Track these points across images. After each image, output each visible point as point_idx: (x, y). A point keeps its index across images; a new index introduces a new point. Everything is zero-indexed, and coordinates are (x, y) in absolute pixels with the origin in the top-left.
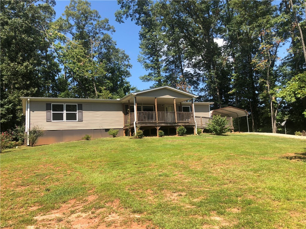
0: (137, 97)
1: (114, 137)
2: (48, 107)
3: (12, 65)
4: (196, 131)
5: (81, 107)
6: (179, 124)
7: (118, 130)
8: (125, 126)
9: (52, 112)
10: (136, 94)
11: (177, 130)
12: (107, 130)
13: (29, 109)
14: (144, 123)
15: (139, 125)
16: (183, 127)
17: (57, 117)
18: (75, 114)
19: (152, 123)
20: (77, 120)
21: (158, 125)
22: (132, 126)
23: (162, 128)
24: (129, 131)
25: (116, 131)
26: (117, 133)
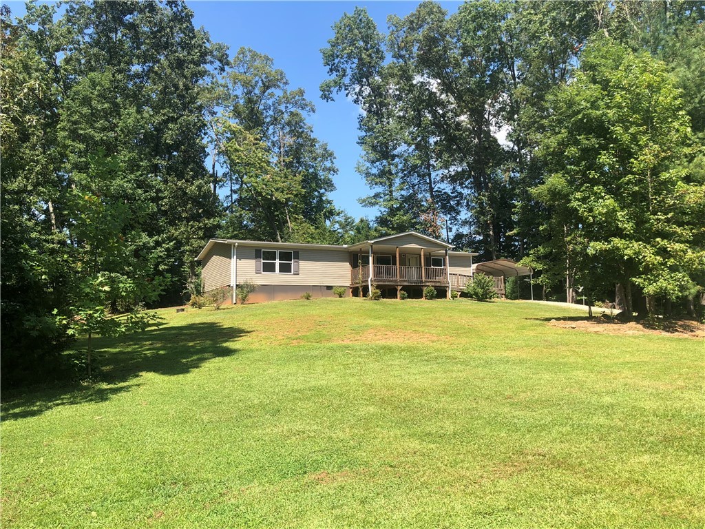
0: (374, 246)
1: (340, 297)
2: (257, 254)
4: (449, 294)
5: (297, 254)
6: (428, 284)
7: (345, 288)
8: (352, 284)
9: (262, 261)
10: (372, 242)
11: (424, 292)
12: (329, 288)
13: (235, 257)
14: (381, 281)
15: (375, 284)
16: (433, 288)
17: (269, 268)
18: (290, 265)
19: (392, 281)
20: (292, 273)
21: (399, 284)
22: (364, 284)
23: (404, 288)
24: (359, 290)
25: (343, 289)
26: (344, 292)
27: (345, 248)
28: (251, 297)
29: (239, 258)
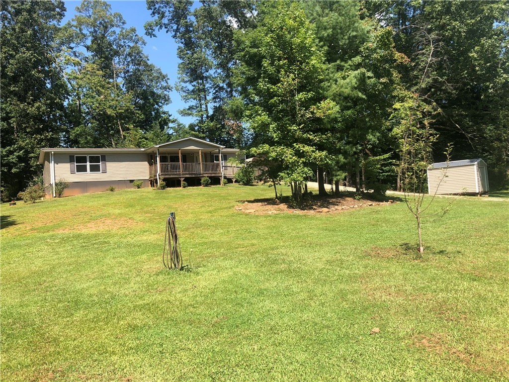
0: (160, 149)
1: (139, 188)
2: (71, 158)
3: (22, 106)
4: (222, 180)
5: (104, 158)
6: (205, 175)
7: (143, 181)
8: (151, 177)
9: (76, 164)
10: (158, 146)
11: (202, 181)
12: (132, 181)
13: (53, 162)
14: (167, 175)
15: (162, 177)
16: (208, 178)
17: (82, 169)
18: (99, 166)
19: (176, 175)
20: (101, 172)
21: (182, 176)
22: (155, 178)
23: (186, 180)
24: (153, 182)
25: (140, 182)
26: (141, 184)
27: (143, 151)
28: (66, 192)
29: (56, 162)
